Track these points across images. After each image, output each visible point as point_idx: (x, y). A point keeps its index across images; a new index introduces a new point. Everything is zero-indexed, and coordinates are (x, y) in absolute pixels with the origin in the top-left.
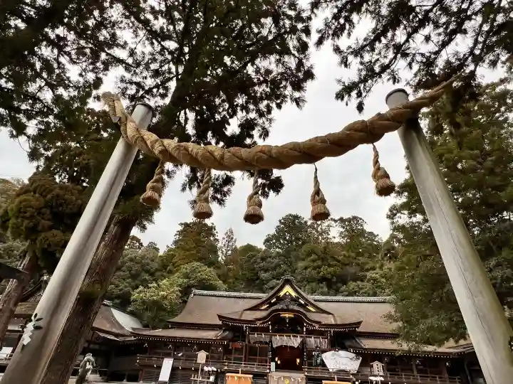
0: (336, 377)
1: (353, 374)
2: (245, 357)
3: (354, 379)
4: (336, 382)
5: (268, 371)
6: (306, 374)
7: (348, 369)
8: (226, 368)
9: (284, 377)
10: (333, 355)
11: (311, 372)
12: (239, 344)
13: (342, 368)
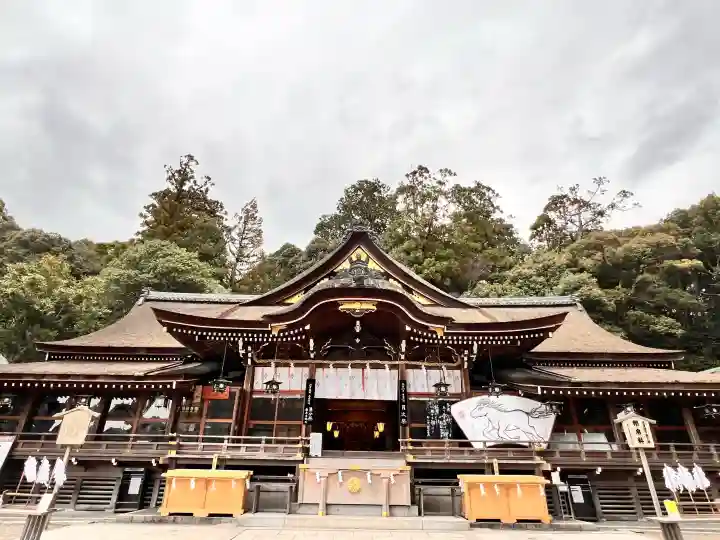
0: (495, 462)
1: (541, 453)
2: (239, 422)
3: (548, 467)
4: (497, 477)
5: (299, 456)
6: (411, 458)
7: (524, 439)
8: (173, 454)
9: (345, 471)
10: (480, 406)
11: (423, 452)
12: (223, 390)
13: (510, 437)
